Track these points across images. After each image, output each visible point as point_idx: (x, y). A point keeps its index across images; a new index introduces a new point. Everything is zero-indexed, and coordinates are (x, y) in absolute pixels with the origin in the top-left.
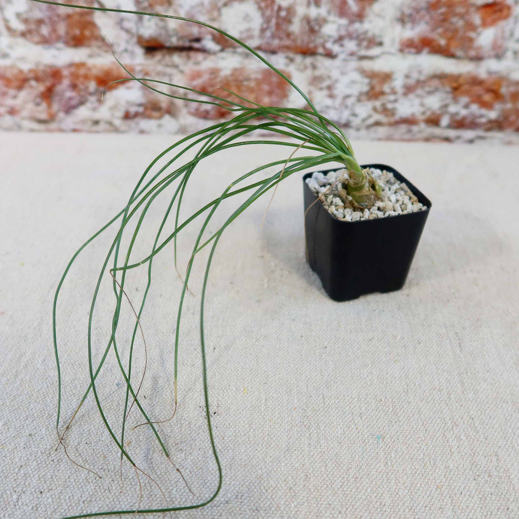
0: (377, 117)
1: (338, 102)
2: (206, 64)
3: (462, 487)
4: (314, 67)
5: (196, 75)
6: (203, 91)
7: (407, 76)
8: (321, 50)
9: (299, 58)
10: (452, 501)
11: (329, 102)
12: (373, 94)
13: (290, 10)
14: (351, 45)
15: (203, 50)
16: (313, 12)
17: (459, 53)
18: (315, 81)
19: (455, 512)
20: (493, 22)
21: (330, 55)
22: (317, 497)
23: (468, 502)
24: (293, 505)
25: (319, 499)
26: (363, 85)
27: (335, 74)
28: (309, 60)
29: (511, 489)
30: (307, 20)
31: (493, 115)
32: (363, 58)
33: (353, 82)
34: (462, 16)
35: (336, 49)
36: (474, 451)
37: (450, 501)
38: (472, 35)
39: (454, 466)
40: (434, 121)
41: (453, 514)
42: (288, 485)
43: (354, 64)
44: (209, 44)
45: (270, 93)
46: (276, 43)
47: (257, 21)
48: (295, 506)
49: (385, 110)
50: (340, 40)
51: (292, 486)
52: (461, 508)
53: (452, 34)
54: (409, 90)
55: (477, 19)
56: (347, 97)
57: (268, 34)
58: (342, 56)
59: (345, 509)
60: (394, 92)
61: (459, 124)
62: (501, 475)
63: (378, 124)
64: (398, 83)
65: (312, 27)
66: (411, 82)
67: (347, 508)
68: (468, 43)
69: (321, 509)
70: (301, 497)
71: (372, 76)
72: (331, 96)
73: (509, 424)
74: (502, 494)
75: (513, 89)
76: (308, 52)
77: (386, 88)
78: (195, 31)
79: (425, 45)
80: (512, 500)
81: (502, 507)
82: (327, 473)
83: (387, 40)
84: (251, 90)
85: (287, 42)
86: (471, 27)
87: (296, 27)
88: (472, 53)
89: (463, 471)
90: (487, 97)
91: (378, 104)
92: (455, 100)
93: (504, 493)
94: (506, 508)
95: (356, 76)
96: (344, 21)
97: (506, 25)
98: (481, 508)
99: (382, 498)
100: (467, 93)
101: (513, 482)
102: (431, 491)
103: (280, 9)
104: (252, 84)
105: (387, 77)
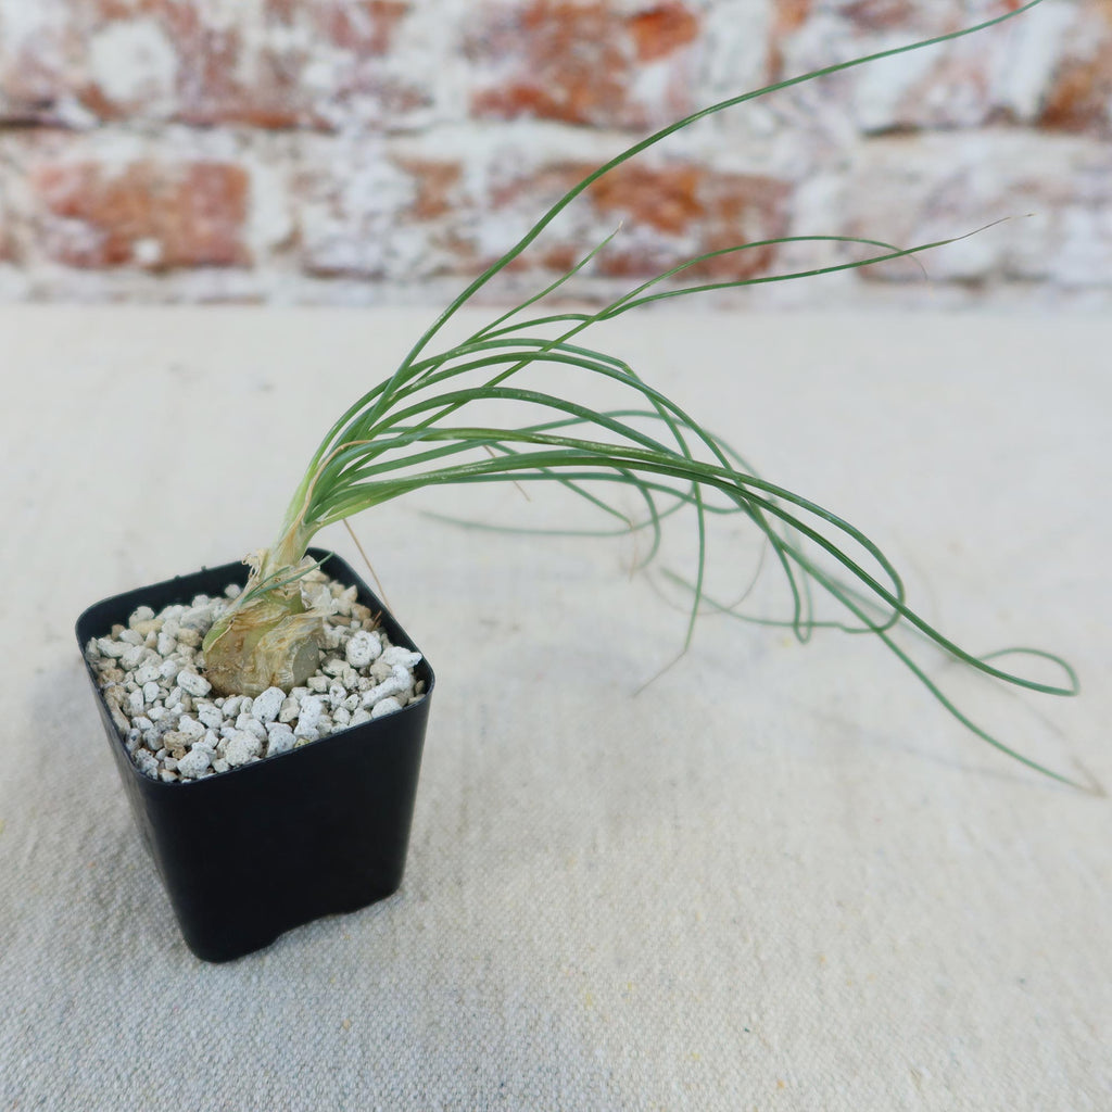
0: (441, 257)
1: (353, 227)
2: (71, 154)
3: (394, 1025)
4: (295, 154)
5: (52, 179)
6: (71, 210)
7: (494, 169)
8: (304, 119)
9: (261, 138)
10: (364, 1053)
11: (333, 227)
12: (426, 208)
13: (233, 39)
14: (367, 107)
15: (62, 126)
16: (282, 40)
17: (598, 116)
18: (302, 184)
19: (362, 1077)
20: (663, 51)
21: (325, 128)
22: (80, 1045)
23: (398, 1055)
24: (24, 1063)
25: (82, 1051)
26: (401, 191)
27: (341, 168)
28: (282, 141)
29: (498, 1028)
30: (270, 58)
31: (686, 245)
32: (395, 133)
33: (380, 186)
34: (594, 39)
35: (335, 115)
36: (442, 951)
37: (359, 1053)
38: (619, 77)
39: (391, 982)
40: (562, 263)
41: (358, 1079)
42: (26, 1021)
43: (377, 146)
44: (72, 112)
45: (211, 211)
46: (210, 106)
47: (165, 63)
48: (29, 1065)
49: (456, 243)
50: (342, 96)
51: (32, 1023)
52: (378, 1067)
53: (579, 79)
54: (501, 197)
55: (626, 44)
56: (371, 216)
57: (192, 88)
58: (351, 131)
59: (130, 1070)
60: (468, 203)
61: (617, 268)
62: (484, 998)
63: (443, 271)
64: (476, 183)
65: (282, 71)
66: (504, 180)
67: (136, 1069)
68: (613, 96)
69: (81, 1070)
70: (45, 1046)
71: (419, 170)
72: (339, 215)
73: (536, 894)
74: (474, 1038)
75: (721, 191)
76: (278, 123)
77: (452, 194)
78: (39, 86)
79: (520, 102)
80: (490, 1050)
81: (465, 1066)
82: (118, 998)
83: (442, 93)
84: (170, 207)
85: (232, 104)
86: (614, 61)
87: (248, 72)
88: (626, 117)
89: (406, 991)
90: (670, 210)
91: (438, 228)
92: (602, 216)
93: (479, 1037)
94: (474, 1067)
95: (385, 172)
96: (345, 58)
97: (689, 56)
98: (421, 1068)
99: (218, 1048)
100: (626, 201)
101: (505, 1015)
102: (325, 1034)
103: (210, 35)
104: (170, 194)
105: (450, 172)
